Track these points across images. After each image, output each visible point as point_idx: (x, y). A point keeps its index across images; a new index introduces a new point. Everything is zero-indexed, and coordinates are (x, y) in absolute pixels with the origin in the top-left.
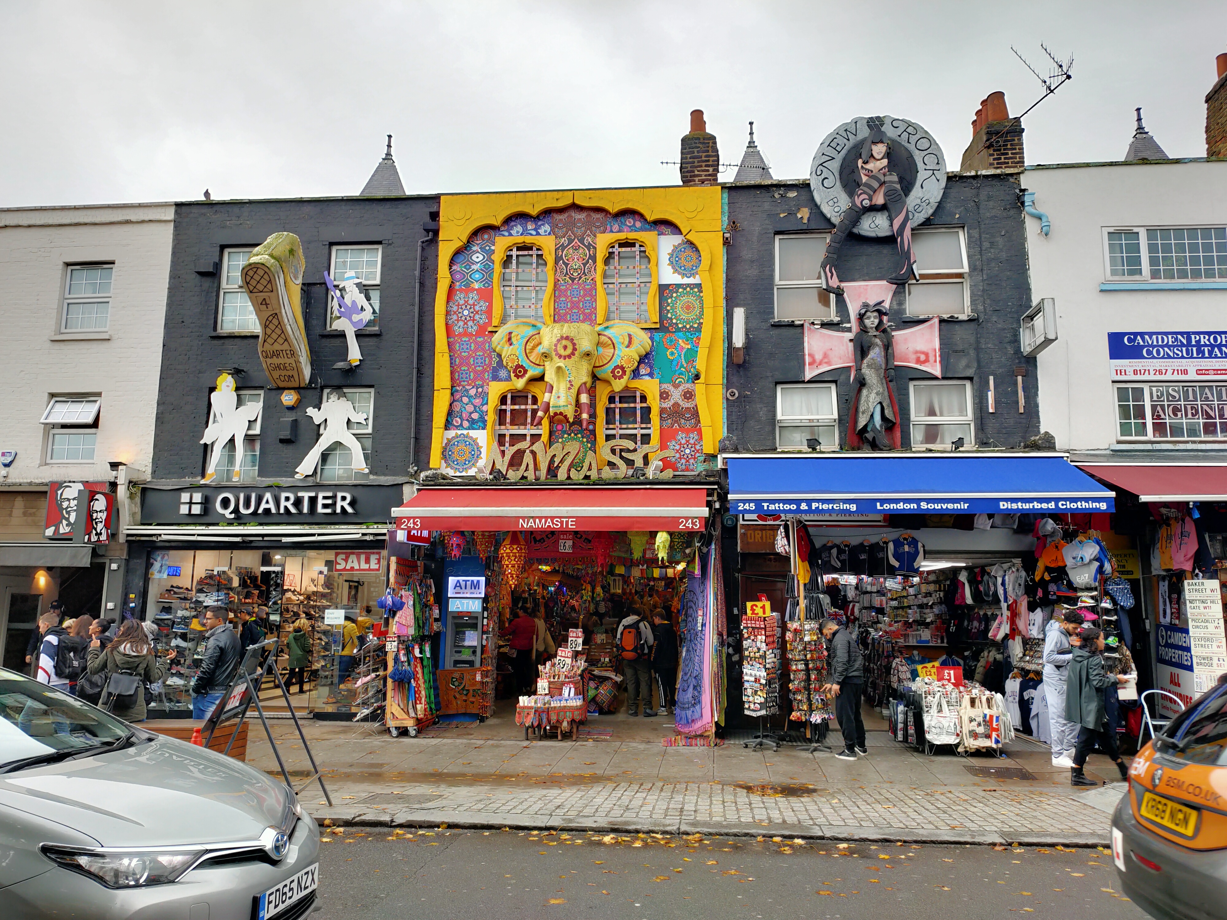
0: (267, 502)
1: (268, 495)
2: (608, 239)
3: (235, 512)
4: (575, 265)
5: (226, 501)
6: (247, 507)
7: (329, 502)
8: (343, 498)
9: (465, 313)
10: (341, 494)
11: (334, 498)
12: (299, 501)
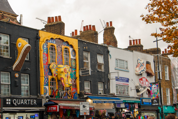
1: (22, 100)
2: (63, 47)
3: (17, 104)
4: (59, 51)
5: (15, 101)
6: (19, 102)
7: (33, 102)
8: (35, 101)
9: (44, 59)
10: (34, 100)
11: (33, 101)
12: (28, 101)
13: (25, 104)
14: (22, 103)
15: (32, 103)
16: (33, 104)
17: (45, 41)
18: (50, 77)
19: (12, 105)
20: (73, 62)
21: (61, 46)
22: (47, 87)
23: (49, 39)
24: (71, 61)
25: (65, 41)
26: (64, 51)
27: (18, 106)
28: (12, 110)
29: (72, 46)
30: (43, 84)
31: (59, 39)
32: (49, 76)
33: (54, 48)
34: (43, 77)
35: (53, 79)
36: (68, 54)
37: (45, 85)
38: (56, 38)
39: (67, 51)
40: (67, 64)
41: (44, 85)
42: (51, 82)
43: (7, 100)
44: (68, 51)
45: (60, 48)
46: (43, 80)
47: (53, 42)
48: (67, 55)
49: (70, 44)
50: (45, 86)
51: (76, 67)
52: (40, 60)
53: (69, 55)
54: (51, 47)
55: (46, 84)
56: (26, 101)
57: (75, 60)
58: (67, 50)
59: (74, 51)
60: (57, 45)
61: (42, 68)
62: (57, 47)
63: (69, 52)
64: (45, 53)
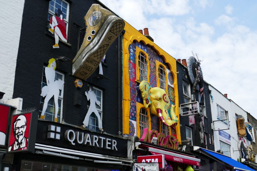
0: (88, 139)
1: (88, 135)
2: (158, 63)
3: (75, 141)
4: (152, 67)
5: (71, 134)
6: (80, 139)
7: (110, 143)
9: (130, 71)
10: (113, 141)
13: (94, 145)
14: (88, 143)
16: (110, 148)
17: (132, 40)
18: (139, 106)
19: (64, 142)
20: (171, 92)
21: (154, 60)
22: (134, 122)
23: (139, 40)
24: (168, 90)
26: (159, 69)
27: (78, 147)
28: (62, 153)
30: (128, 114)
32: (137, 103)
33: (145, 59)
35: (143, 110)
36: (164, 76)
37: (131, 117)
38: (148, 45)
43: (52, 128)
45: (153, 63)
46: (127, 106)
47: (144, 49)
49: (167, 62)
50: (131, 120)
51: (175, 101)
53: (165, 79)
54: (141, 55)
56: (96, 138)
57: (173, 89)
58: (163, 69)
60: (149, 55)
62: (149, 59)
64: (132, 61)
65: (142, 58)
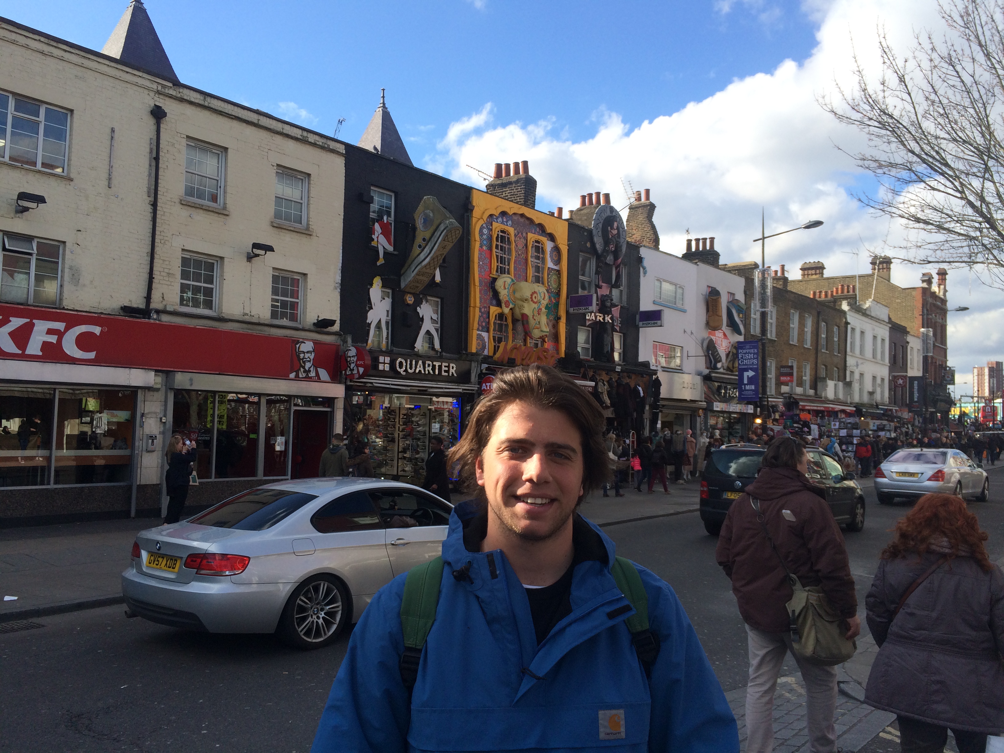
0: (420, 366)
1: (420, 362)
2: (532, 237)
3: (406, 371)
4: (520, 247)
5: (401, 363)
6: (411, 368)
7: (446, 369)
8: (453, 368)
9: (481, 263)
10: (451, 365)
11: (448, 367)
12: (434, 367)
13: (427, 372)
14: (420, 371)
15: (445, 371)
16: (446, 374)
17: (485, 217)
18: (494, 311)
19: (394, 373)
20: (554, 277)
21: (524, 235)
22: (485, 335)
23: (497, 213)
24: (548, 276)
25: (537, 222)
26: (532, 247)
27: (408, 377)
28: (392, 385)
29: (552, 237)
30: (476, 325)
31: (522, 215)
32: (491, 307)
33: (508, 238)
34: (477, 310)
35: (501, 316)
36: (541, 256)
37: (480, 328)
38: (514, 214)
39: (539, 249)
40: (538, 280)
41: (478, 330)
42: (494, 323)
43: (381, 359)
44: (542, 248)
45: (522, 240)
46: (475, 316)
47: (507, 222)
48: (538, 258)
49: (549, 231)
50: (480, 333)
51: (559, 291)
52: (471, 266)
53: (543, 260)
54: (500, 234)
55: (483, 327)
56: (429, 365)
57: (559, 272)
58: (540, 245)
59: (557, 249)
60: (515, 230)
61: (475, 285)
62: (515, 236)
63: (543, 252)
64: (484, 248)
65: (503, 238)
